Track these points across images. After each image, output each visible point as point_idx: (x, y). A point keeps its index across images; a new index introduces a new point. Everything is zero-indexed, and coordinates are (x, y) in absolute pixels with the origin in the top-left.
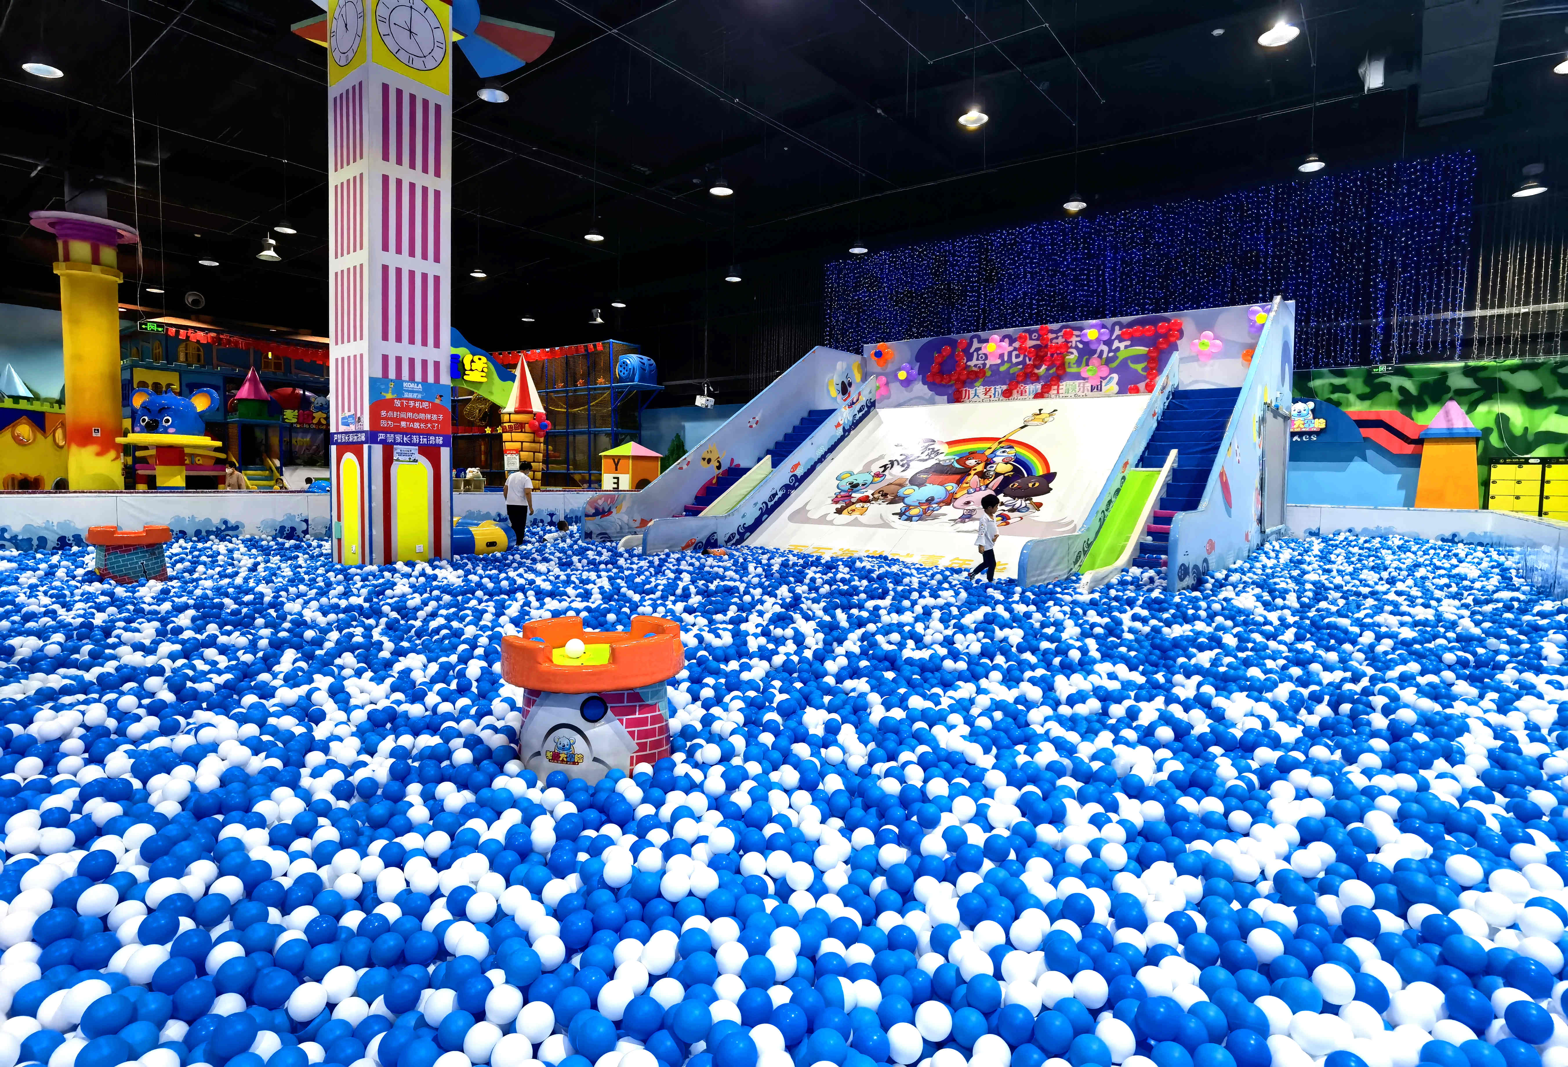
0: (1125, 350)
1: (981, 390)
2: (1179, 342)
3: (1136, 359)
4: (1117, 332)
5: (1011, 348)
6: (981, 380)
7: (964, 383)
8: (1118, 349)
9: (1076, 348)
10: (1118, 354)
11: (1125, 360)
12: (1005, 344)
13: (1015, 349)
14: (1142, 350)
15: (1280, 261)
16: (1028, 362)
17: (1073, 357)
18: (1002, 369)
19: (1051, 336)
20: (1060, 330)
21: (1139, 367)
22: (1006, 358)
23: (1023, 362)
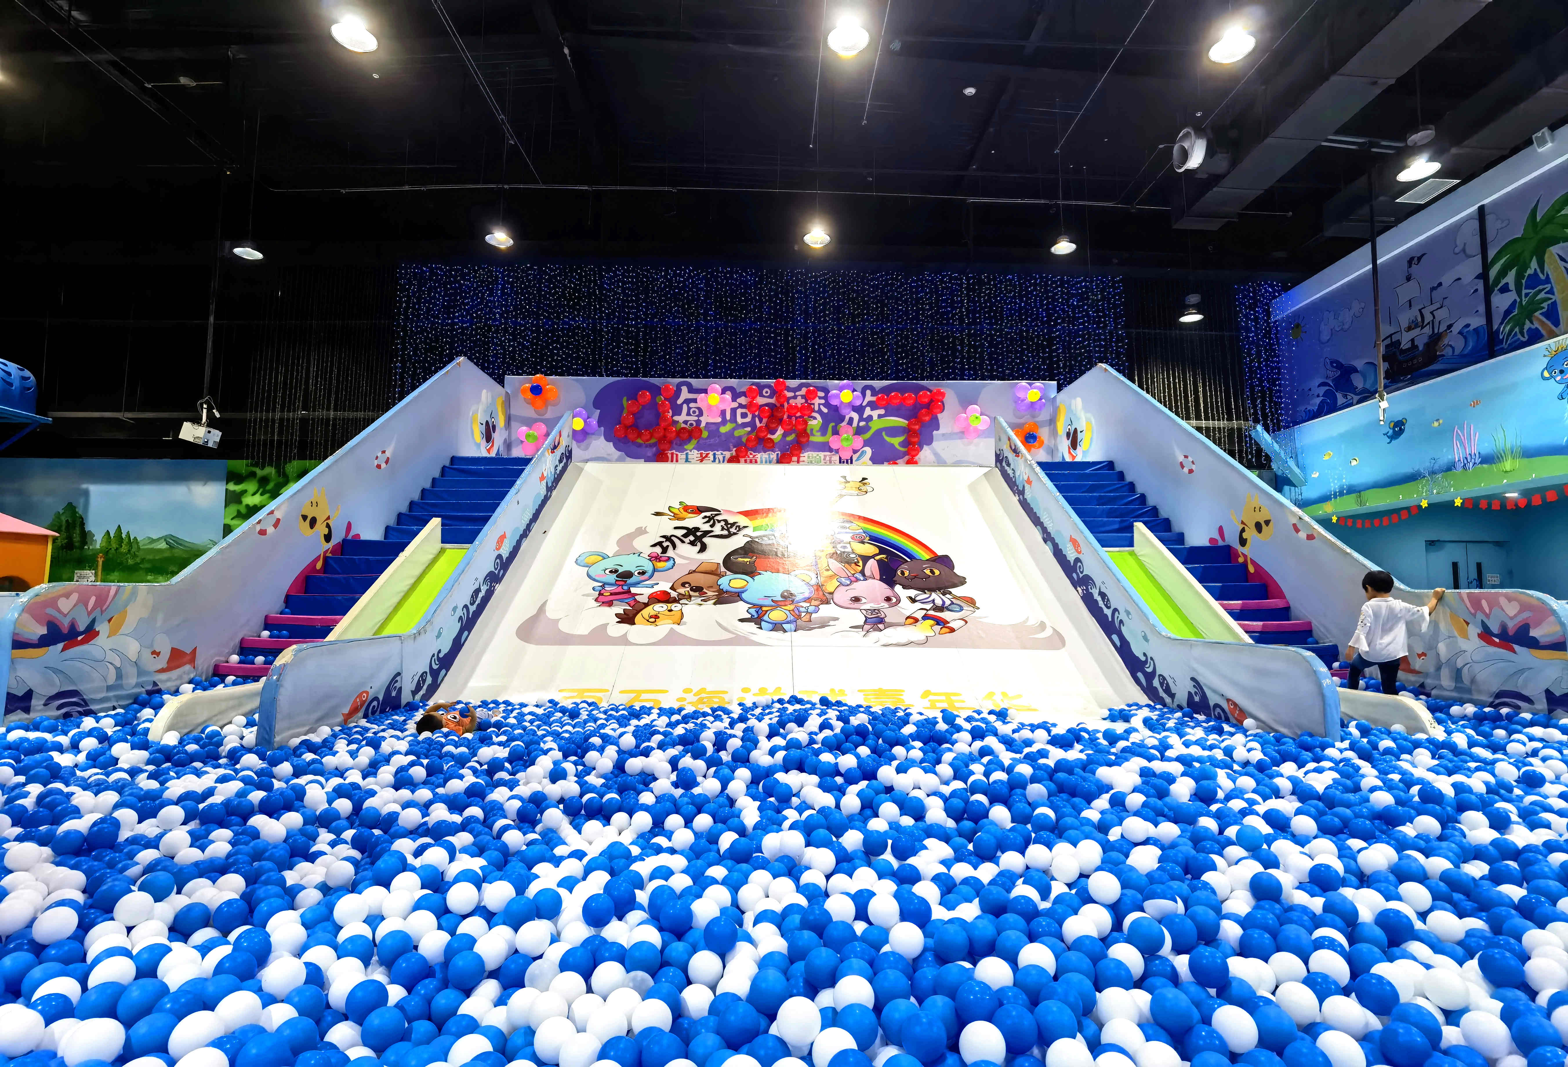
0: (879, 420)
1: (695, 454)
2: (939, 416)
3: (893, 431)
4: (869, 397)
5: (735, 405)
6: (694, 442)
7: (670, 444)
8: (870, 418)
9: (820, 412)
10: (870, 424)
11: (879, 432)
12: (728, 396)
13: (741, 406)
14: (900, 422)
15: (976, 352)
16: (758, 424)
17: (815, 423)
18: (723, 430)
19: (790, 394)
20: (799, 388)
21: (896, 441)
22: (728, 417)
23: (752, 424)
